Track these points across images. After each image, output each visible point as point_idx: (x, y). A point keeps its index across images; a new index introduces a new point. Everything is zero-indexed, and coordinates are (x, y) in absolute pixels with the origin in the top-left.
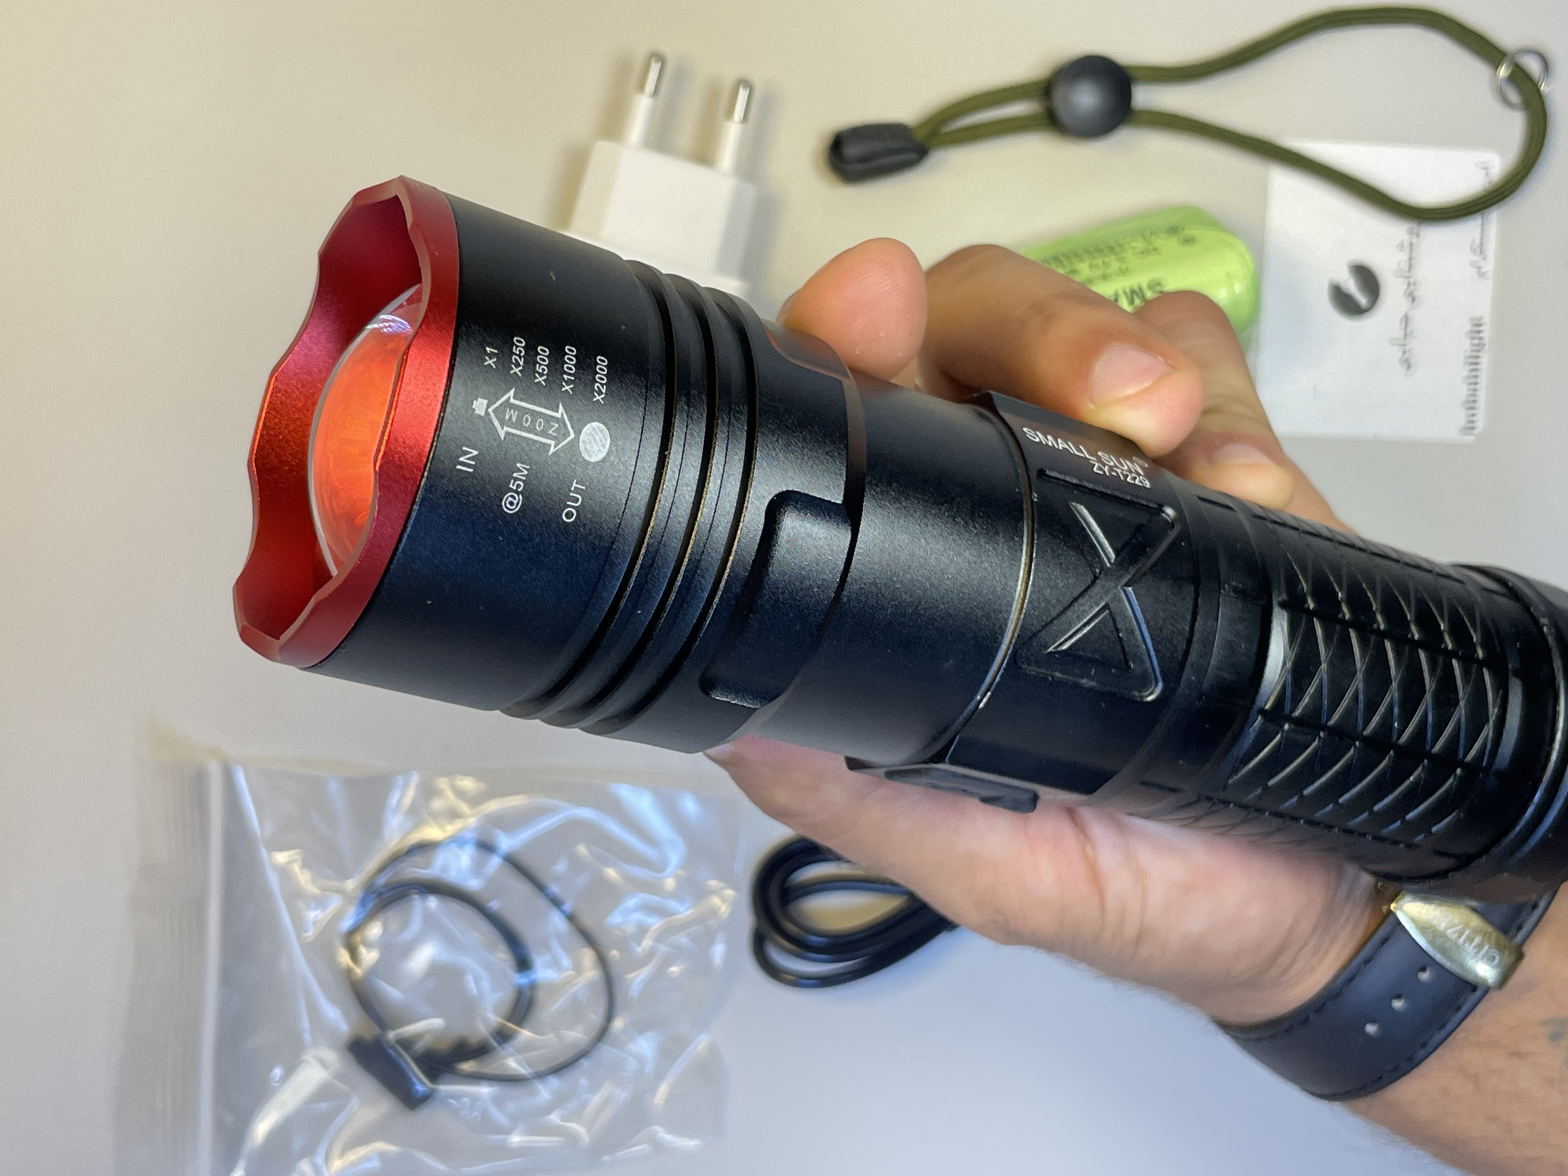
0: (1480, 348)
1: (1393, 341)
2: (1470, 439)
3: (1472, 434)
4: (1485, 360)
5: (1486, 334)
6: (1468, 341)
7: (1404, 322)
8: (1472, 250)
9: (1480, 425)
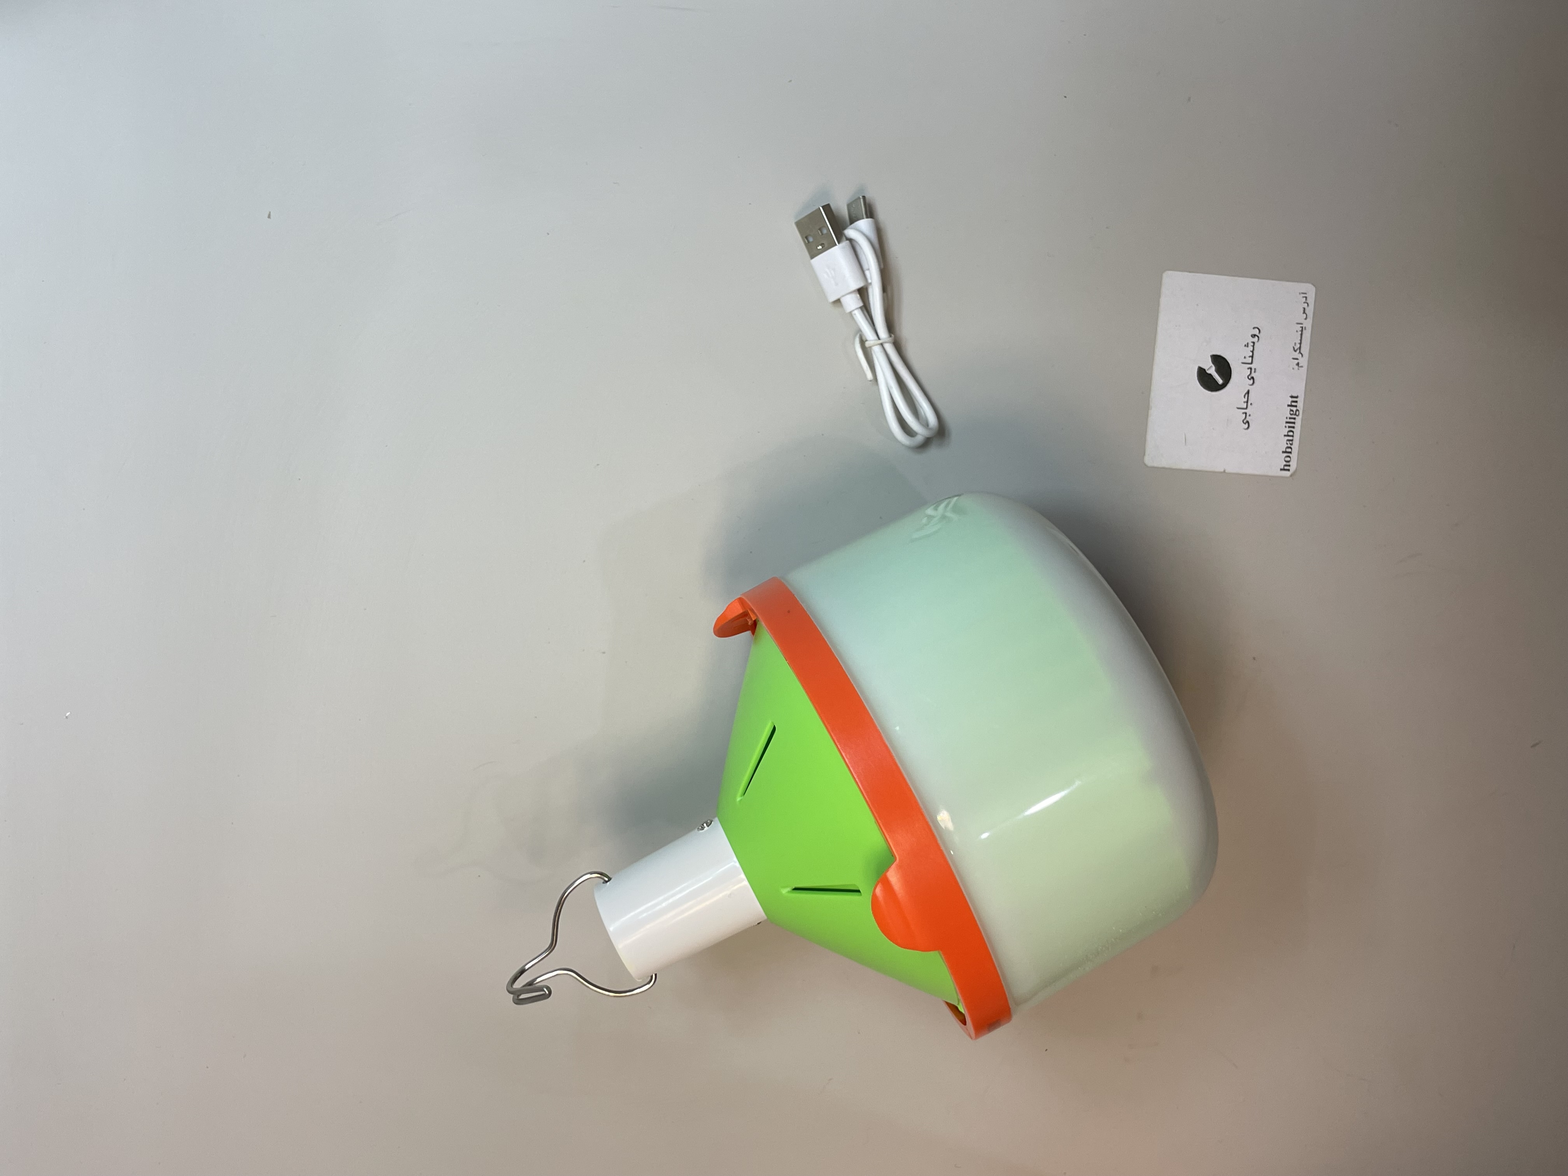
0: (1297, 414)
1: (1238, 408)
2: (1287, 474)
3: (1289, 470)
4: (1299, 420)
5: (1300, 405)
6: (1289, 408)
7: (1247, 396)
8: (1294, 348)
9: (1293, 465)
